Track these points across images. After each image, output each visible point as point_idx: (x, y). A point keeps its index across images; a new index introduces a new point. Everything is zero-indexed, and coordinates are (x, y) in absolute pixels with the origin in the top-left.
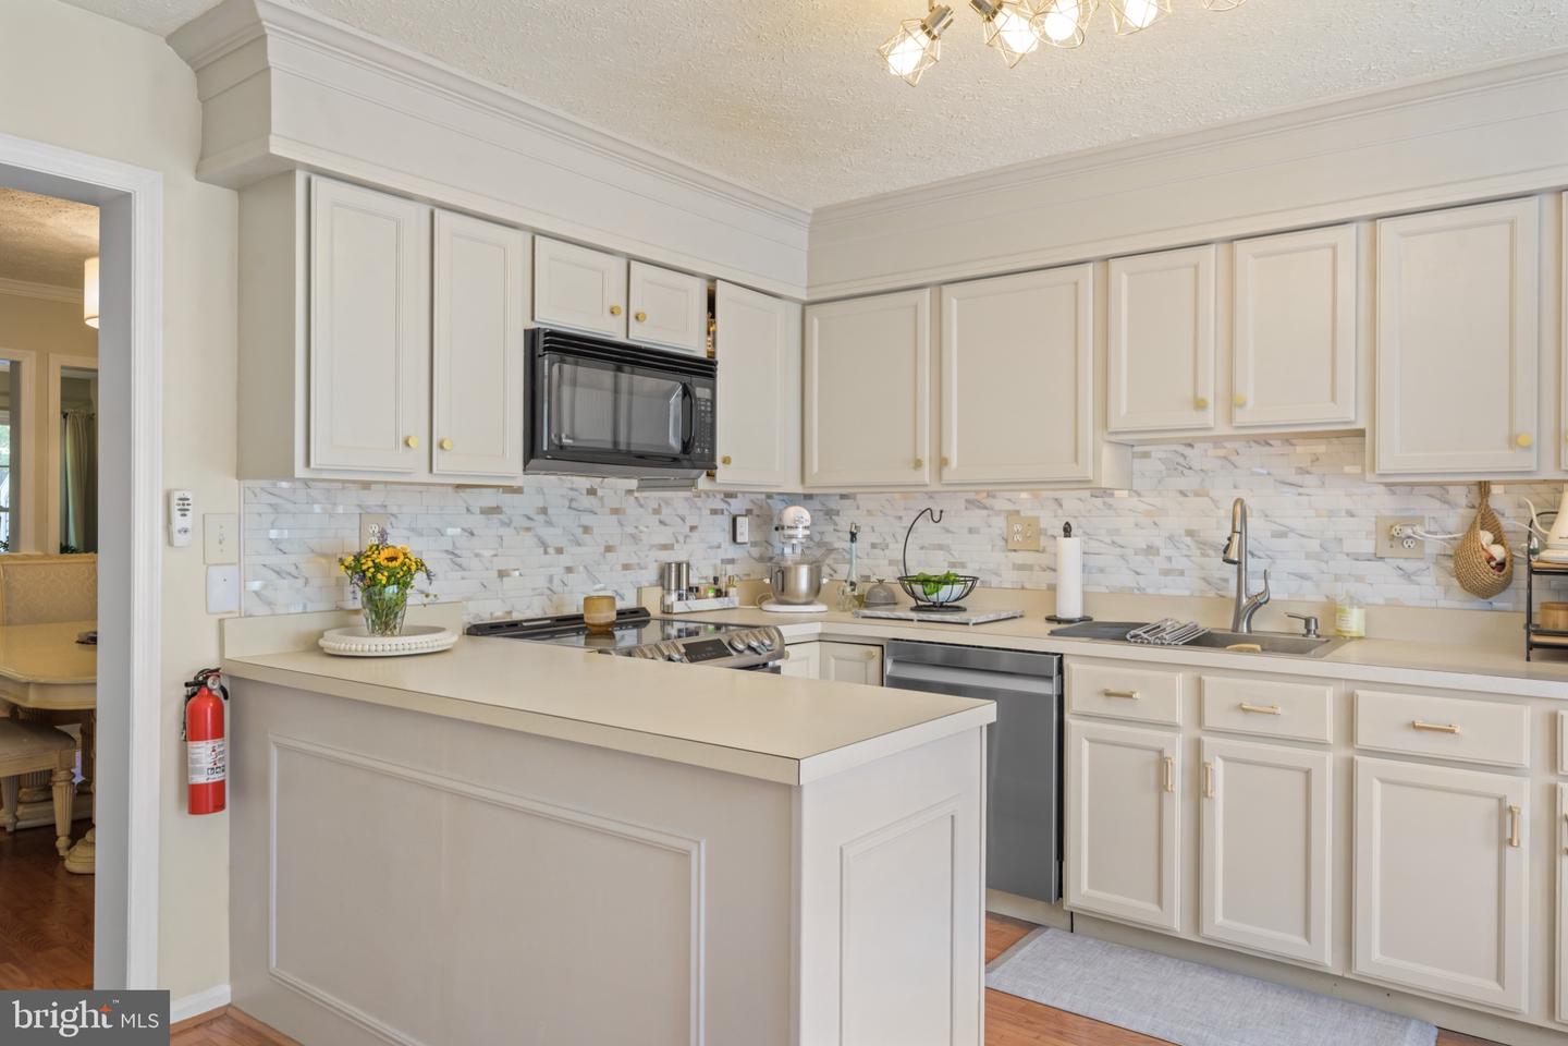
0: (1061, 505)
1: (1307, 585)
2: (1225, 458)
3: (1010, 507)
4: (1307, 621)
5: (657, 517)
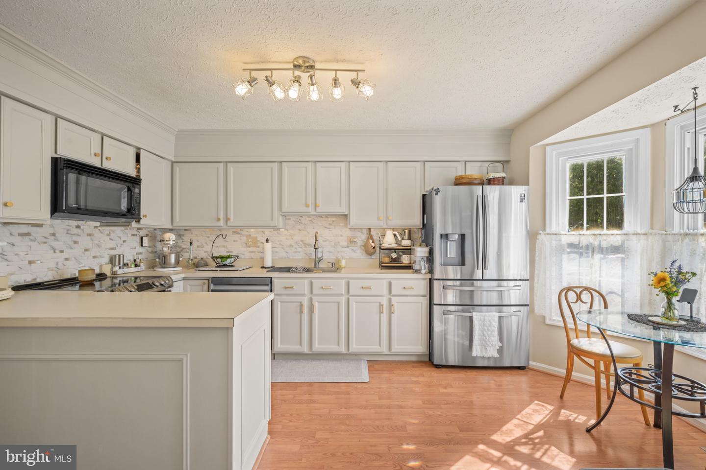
0: (264, 233)
1: (331, 254)
3: (247, 233)
4: (332, 264)
5: (109, 237)
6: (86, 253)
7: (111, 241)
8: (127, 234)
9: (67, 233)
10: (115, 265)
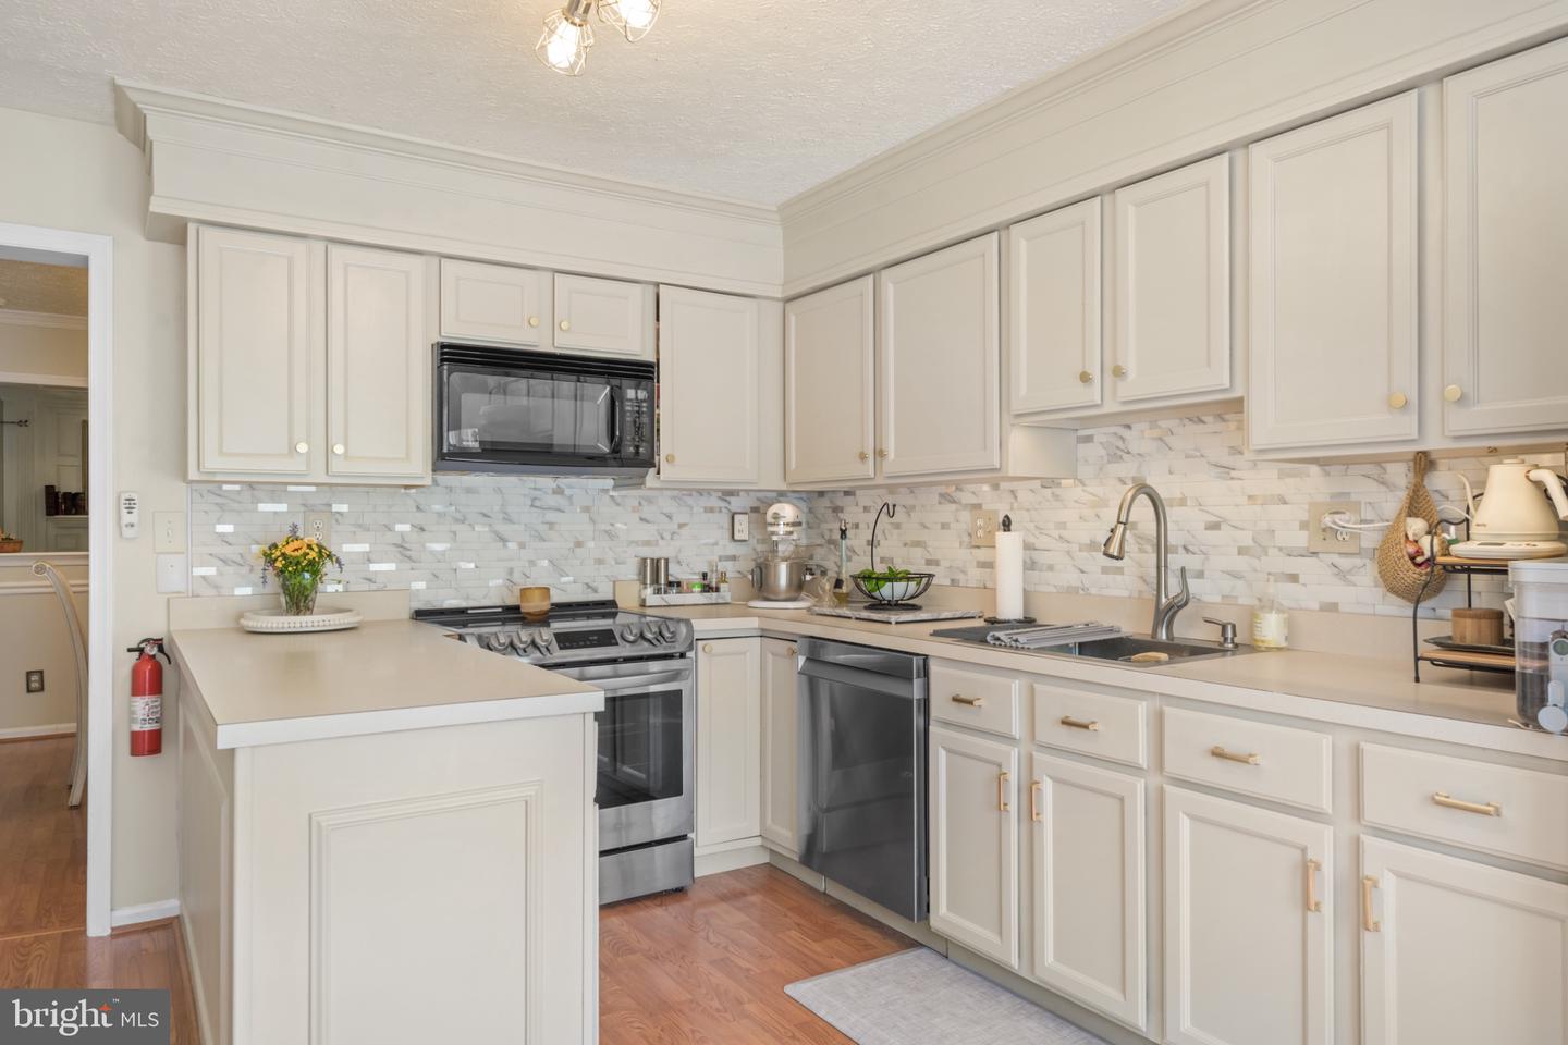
0: (1016, 498)
1: (1240, 584)
2: (1161, 439)
3: (974, 500)
4: (1224, 627)
5: (637, 516)
6: (578, 550)
7: (646, 526)
8: (692, 508)
9: (532, 506)
10: (645, 583)
